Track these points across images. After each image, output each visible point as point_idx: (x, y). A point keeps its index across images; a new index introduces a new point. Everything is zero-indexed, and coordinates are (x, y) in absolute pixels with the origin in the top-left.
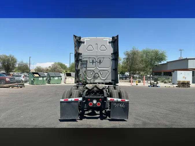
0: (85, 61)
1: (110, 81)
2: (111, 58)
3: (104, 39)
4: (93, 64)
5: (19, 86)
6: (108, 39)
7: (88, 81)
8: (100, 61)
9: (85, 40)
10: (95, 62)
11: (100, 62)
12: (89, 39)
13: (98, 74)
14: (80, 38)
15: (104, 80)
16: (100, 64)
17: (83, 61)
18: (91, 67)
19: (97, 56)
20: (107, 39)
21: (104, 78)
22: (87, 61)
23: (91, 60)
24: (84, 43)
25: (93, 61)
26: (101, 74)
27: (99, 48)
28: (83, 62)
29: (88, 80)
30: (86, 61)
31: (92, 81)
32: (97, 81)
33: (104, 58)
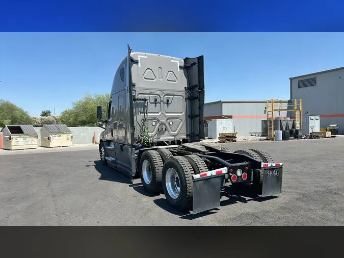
0: (140, 100)
1: (185, 137)
2: (185, 96)
3: (172, 61)
4: (156, 106)
8: (168, 101)
9: (139, 56)
10: (159, 103)
11: (168, 103)
12: (146, 57)
13: (165, 124)
15: (175, 136)
16: (168, 107)
17: (137, 99)
18: (152, 112)
19: (162, 91)
20: (177, 61)
21: (175, 131)
22: (145, 100)
23: (152, 98)
24: (137, 62)
25: (156, 100)
26: (170, 125)
27: (164, 75)
28: (138, 102)
30: (143, 100)
31: (155, 140)
32: (163, 138)
33: (174, 95)
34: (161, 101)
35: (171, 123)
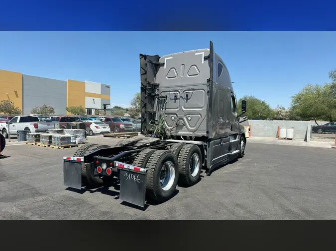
0: (163, 97)
1: (205, 134)
2: (207, 90)
3: (196, 54)
4: (175, 102)
5: (126, 135)
6: (202, 52)
7: (167, 132)
8: (187, 96)
9: (166, 59)
10: (178, 98)
11: (187, 98)
12: (172, 58)
13: (183, 119)
14: (158, 58)
15: (194, 131)
16: (187, 102)
17: (161, 97)
18: (172, 107)
19: (181, 87)
21: (194, 127)
22: (166, 97)
23: (172, 94)
24: (163, 64)
25: (176, 96)
26: (188, 119)
27: (186, 71)
28: (161, 99)
29: (168, 130)
31: (173, 133)
32: (181, 133)
33: (194, 90)
34: (180, 97)
35: (189, 118)
